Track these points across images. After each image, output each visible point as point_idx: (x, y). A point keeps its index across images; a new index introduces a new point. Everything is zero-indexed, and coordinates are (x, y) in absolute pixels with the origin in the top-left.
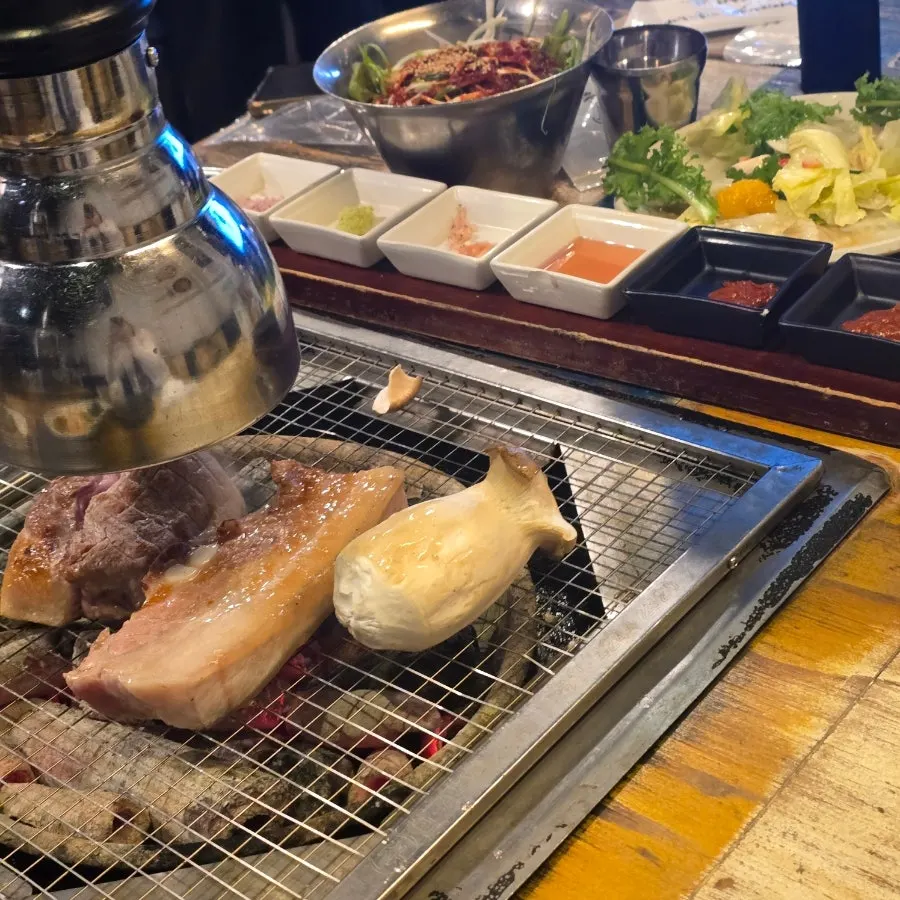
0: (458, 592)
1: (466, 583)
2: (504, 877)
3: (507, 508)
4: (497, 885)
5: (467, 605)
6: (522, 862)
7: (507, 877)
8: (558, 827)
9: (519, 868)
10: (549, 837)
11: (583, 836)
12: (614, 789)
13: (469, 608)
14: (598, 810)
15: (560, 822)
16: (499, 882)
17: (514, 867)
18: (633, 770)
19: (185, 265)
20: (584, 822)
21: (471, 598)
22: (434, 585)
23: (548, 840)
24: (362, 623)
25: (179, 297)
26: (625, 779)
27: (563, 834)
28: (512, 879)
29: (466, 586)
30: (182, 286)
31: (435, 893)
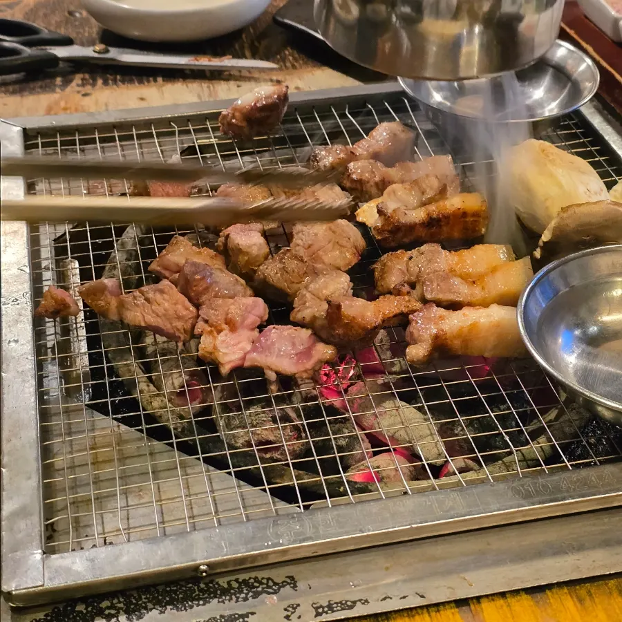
2: (346, 601)
4: (337, 603)
6: (369, 601)
7: (349, 603)
8: (417, 594)
9: (363, 604)
10: (404, 597)
11: (433, 614)
12: (487, 596)
14: (461, 603)
15: (421, 592)
16: (341, 602)
17: (360, 600)
18: (516, 592)
20: (443, 604)
23: (401, 598)
26: (503, 595)
27: (419, 602)
28: (351, 607)
31: (292, 578)
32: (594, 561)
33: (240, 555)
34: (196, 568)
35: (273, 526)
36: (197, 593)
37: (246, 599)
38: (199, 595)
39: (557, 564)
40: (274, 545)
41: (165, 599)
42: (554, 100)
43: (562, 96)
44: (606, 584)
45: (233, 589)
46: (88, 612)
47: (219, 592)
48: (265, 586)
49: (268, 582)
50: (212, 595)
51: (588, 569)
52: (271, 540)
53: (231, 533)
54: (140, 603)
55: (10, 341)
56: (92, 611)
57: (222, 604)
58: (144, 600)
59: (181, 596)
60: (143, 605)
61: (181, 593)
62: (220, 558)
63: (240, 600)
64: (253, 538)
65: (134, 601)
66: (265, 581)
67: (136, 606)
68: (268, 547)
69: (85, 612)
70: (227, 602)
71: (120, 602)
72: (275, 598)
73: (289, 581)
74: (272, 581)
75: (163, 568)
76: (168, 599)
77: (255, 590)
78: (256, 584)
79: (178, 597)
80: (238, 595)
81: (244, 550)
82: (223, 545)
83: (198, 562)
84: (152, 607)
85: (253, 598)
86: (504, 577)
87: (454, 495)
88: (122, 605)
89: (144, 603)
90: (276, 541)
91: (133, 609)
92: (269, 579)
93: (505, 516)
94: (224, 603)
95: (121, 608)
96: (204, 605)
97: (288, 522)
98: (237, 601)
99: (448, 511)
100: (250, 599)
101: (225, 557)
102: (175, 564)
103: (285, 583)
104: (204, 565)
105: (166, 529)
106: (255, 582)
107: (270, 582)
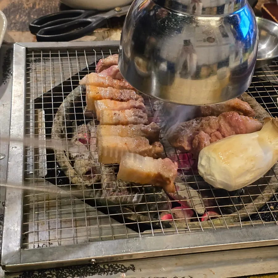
0: (248, 171)
1: (252, 168)
3: (270, 142)
5: (250, 177)
8: (189, 276)
13: (251, 178)
15: (191, 275)
19: (217, 33)
21: (253, 174)
22: (240, 167)
24: (209, 177)
25: (207, 44)
29: (252, 170)
30: (210, 40)
31: (133, 265)
32: (271, 266)
33: (111, 255)
34: (90, 260)
35: (126, 243)
36: (89, 270)
37: (111, 274)
38: (90, 271)
39: (254, 266)
40: (126, 252)
41: (75, 272)
42: (271, 50)
43: (274, 49)
44: (275, 277)
45: (106, 269)
46: (39, 275)
47: (99, 270)
48: (120, 268)
49: (122, 267)
50: (96, 271)
51: (268, 269)
52: (125, 250)
53: (107, 245)
54: (63, 272)
55: (13, 147)
56: (41, 275)
57: (100, 275)
58: (65, 271)
59: (82, 271)
60: (65, 274)
61: (82, 269)
62: (101, 256)
63: (109, 274)
64: (117, 248)
65: (60, 272)
66: (120, 266)
67: (61, 274)
68: (124, 252)
69: (38, 275)
70: (102, 275)
71: (54, 272)
72: (125, 274)
73: (131, 267)
74: (124, 266)
75: (75, 259)
76: (76, 272)
77: (116, 270)
78: (116, 267)
79: (81, 271)
80: (108, 272)
81: (112, 253)
82: (103, 250)
83: (91, 257)
84: (69, 275)
85: (115, 274)
86: (229, 271)
87: (210, 234)
88: (55, 273)
89: (65, 273)
90: (127, 250)
91: (60, 275)
92: (122, 265)
93: (233, 246)
94: (101, 275)
95: (55, 275)
96: (92, 275)
97: (133, 242)
98: (107, 275)
99: (207, 242)
100: (113, 274)
101: (103, 256)
102: (80, 258)
103: (129, 268)
104: (93, 259)
105: (78, 240)
106: (116, 266)
107: (123, 266)
